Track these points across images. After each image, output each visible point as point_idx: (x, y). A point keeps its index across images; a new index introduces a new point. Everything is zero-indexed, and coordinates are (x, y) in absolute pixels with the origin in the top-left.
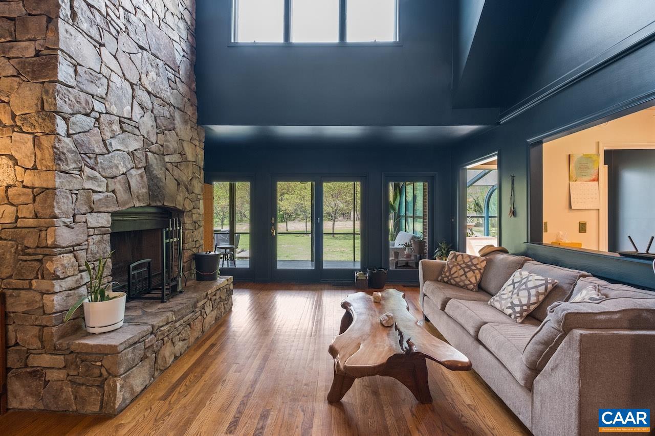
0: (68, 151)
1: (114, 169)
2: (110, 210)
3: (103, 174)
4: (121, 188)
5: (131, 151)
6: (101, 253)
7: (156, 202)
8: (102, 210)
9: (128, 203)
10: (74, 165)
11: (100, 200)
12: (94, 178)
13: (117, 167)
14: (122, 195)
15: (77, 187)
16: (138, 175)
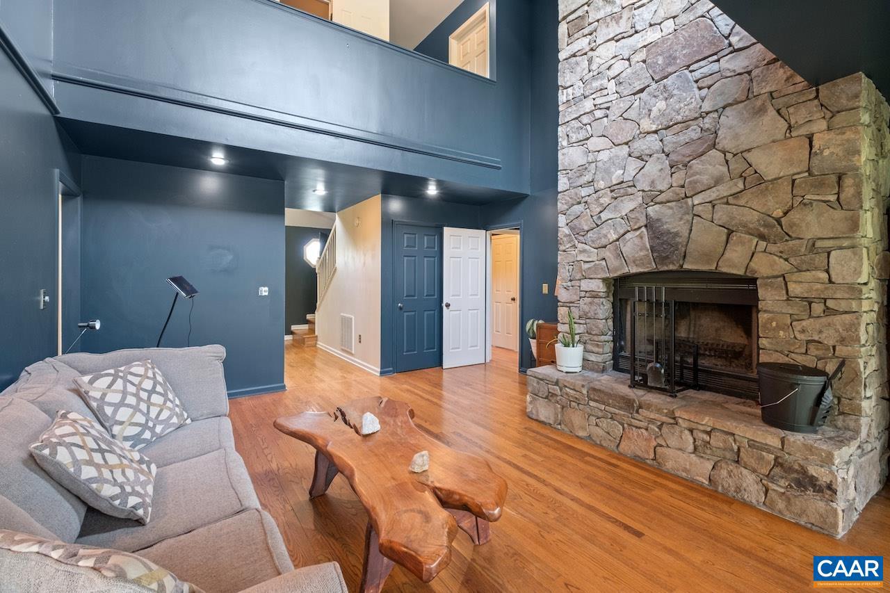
0: (565, 236)
1: (603, 239)
2: (599, 276)
3: (594, 246)
4: (610, 255)
5: (624, 214)
6: (592, 313)
7: (667, 266)
8: (592, 276)
9: (621, 269)
10: (569, 245)
11: (589, 268)
12: (584, 251)
13: (605, 236)
14: (614, 262)
15: (572, 260)
16: (636, 236)
